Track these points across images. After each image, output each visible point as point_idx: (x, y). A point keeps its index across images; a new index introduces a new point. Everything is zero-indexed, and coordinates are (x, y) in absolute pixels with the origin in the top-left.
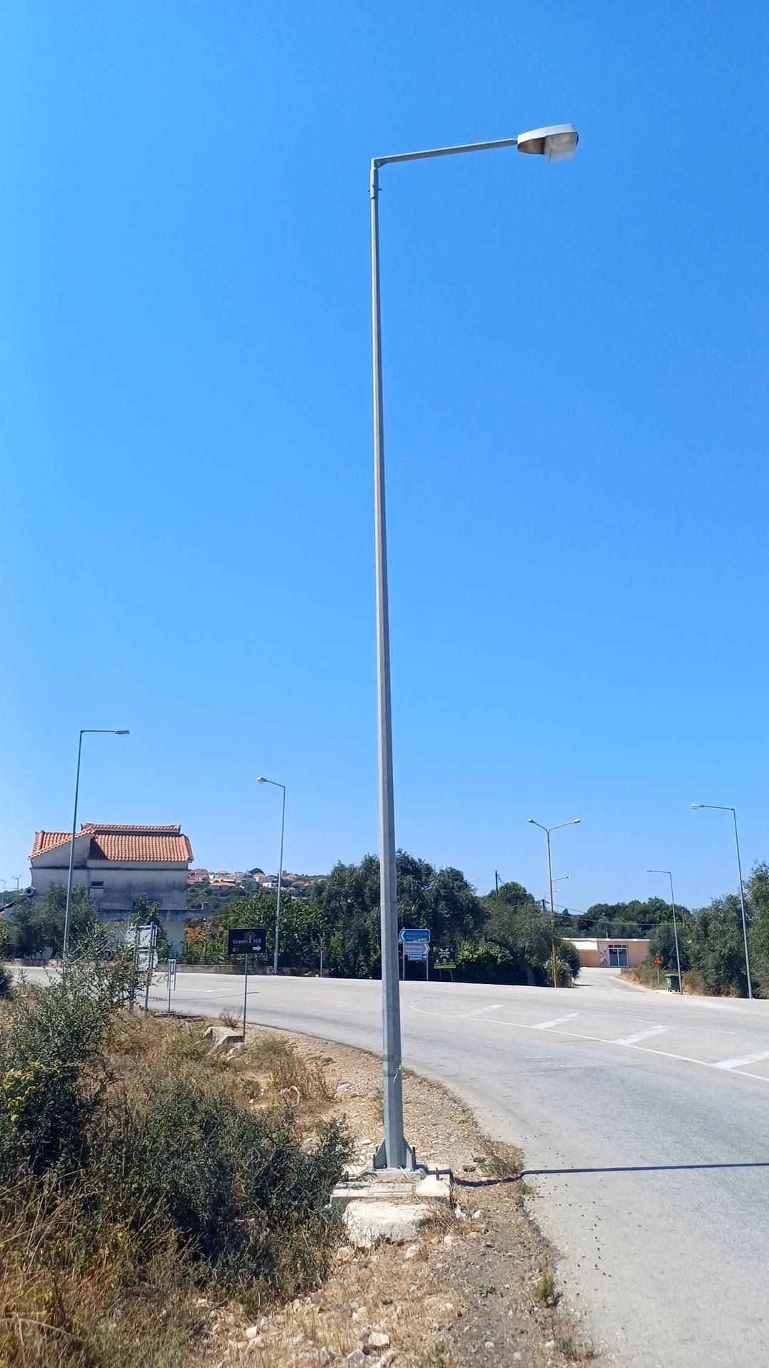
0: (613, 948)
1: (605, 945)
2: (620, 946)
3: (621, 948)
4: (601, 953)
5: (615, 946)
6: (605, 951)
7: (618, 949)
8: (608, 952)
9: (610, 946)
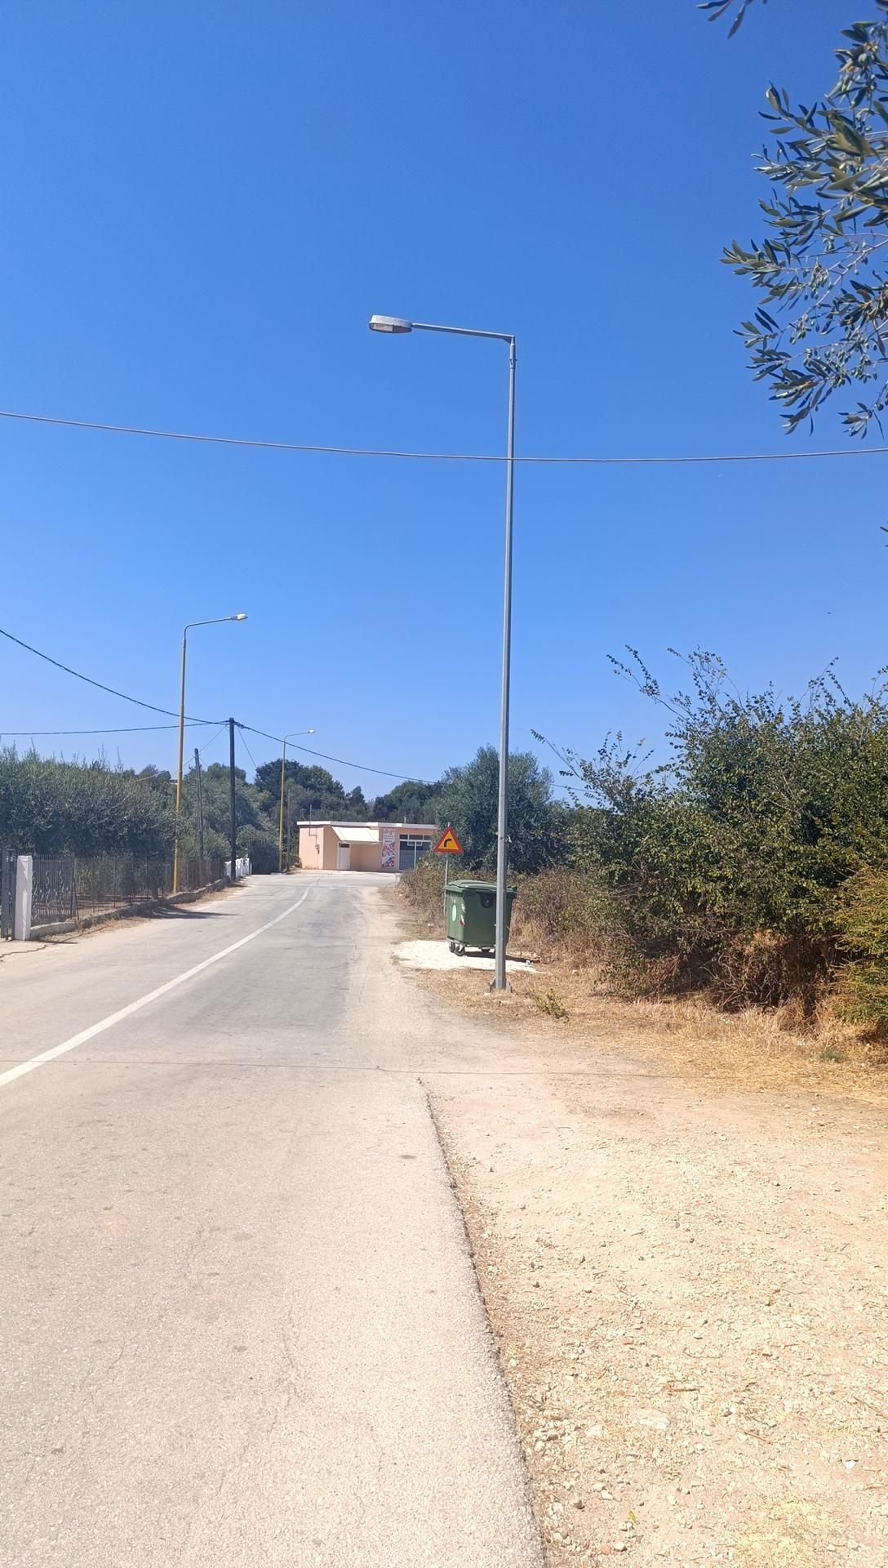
0: (408, 840)
1: (393, 834)
2: (420, 837)
3: (422, 841)
4: (385, 847)
5: (412, 837)
6: (393, 844)
7: (415, 841)
8: (398, 846)
9: (402, 837)
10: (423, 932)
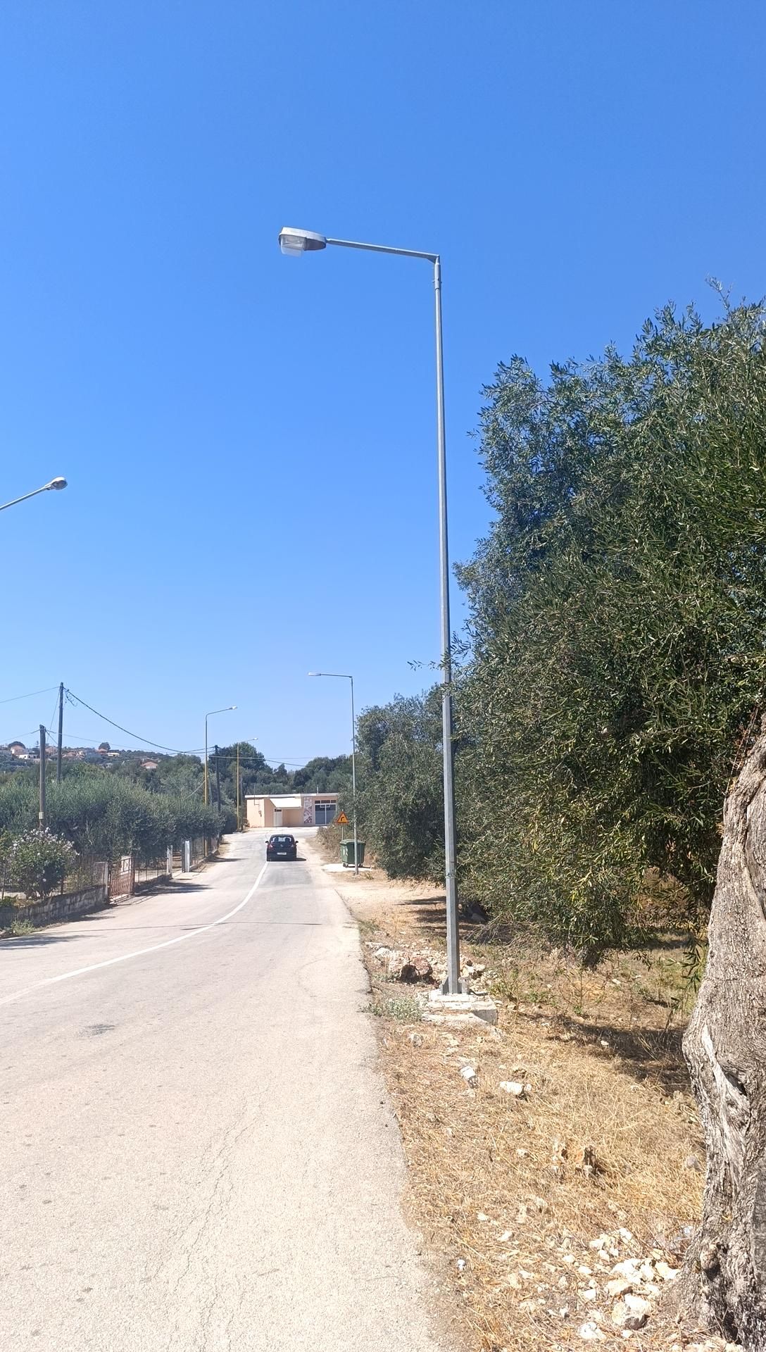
0: (321, 804)
1: (311, 801)
2: (328, 802)
3: (330, 804)
4: (306, 810)
5: (323, 802)
6: (311, 808)
7: (325, 804)
8: (314, 809)
9: (317, 802)
10: (332, 861)
